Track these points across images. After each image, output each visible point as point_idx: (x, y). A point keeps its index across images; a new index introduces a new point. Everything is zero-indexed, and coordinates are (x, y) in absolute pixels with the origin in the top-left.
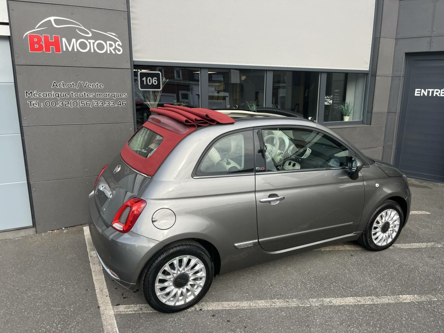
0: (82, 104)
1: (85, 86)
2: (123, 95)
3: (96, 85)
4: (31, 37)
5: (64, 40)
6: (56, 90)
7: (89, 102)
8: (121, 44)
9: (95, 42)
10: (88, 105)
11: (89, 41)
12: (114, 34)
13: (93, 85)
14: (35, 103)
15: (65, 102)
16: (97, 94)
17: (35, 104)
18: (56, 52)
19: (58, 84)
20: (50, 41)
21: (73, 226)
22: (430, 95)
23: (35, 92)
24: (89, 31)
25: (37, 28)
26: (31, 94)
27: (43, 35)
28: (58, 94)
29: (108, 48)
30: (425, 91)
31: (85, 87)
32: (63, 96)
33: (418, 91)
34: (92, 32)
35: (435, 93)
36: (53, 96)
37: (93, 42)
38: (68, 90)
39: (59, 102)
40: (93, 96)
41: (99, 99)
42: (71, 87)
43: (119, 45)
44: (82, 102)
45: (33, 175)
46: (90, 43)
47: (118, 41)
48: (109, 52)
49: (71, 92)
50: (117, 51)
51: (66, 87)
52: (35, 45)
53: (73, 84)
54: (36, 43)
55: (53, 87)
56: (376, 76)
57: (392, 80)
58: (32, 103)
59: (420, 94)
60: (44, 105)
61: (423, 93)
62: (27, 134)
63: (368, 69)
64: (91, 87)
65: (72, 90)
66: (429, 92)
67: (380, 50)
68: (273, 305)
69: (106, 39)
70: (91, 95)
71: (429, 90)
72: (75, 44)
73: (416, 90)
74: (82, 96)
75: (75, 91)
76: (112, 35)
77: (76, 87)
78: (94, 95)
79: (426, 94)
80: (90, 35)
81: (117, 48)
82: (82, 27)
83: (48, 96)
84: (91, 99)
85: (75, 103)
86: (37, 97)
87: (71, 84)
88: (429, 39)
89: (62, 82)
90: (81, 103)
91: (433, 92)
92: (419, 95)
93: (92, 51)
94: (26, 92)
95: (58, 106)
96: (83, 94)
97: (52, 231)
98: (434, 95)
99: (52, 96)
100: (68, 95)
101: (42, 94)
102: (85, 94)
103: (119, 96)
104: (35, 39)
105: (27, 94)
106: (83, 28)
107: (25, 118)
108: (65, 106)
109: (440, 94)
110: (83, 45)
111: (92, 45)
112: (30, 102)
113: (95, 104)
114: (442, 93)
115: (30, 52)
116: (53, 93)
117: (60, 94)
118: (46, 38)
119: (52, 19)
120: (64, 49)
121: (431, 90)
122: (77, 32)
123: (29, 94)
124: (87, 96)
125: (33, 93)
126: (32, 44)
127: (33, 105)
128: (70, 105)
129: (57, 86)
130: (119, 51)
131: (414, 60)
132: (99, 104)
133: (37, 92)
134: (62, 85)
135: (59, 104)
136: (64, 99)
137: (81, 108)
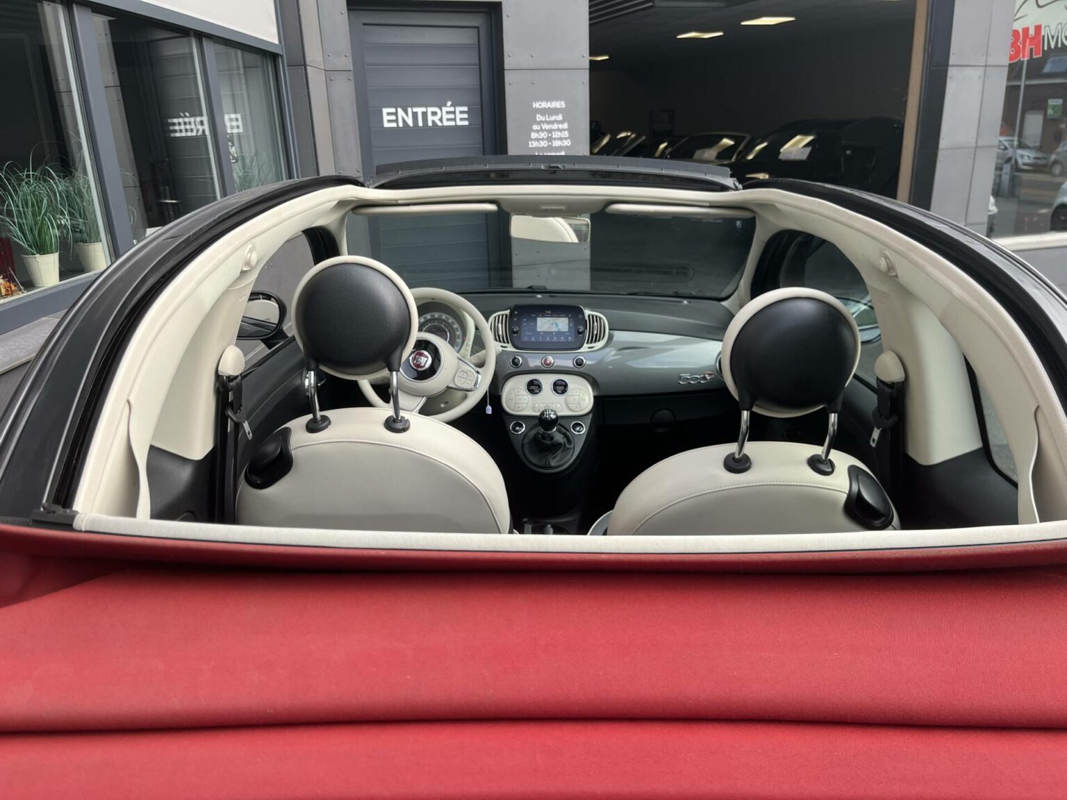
22: (421, 124)
30: (406, 113)
33: (389, 114)
35: (430, 118)
56: (305, 66)
59: (396, 121)
61: (404, 120)
63: (276, 40)
66: (415, 115)
71: (415, 110)
73: (385, 111)
79: (410, 122)
91: (425, 115)
92: (394, 125)
98: (430, 124)
109: (441, 120)
114: (445, 116)
121: (420, 110)
131: (364, 24)
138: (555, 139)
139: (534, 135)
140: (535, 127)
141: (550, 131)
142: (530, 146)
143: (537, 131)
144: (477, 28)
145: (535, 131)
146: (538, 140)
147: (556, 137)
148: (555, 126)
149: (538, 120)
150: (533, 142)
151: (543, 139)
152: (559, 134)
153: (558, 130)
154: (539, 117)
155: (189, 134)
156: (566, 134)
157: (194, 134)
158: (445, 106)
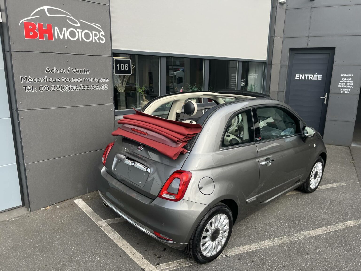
0: (71, 88)
1: (74, 71)
2: (105, 80)
3: (83, 71)
4: (27, 24)
5: (56, 28)
6: (49, 75)
7: (78, 86)
8: (104, 35)
9: (83, 31)
10: (76, 89)
11: (78, 30)
12: (98, 25)
13: (80, 71)
14: (29, 87)
15: (57, 87)
16: (84, 79)
17: (30, 89)
18: (49, 39)
19: (50, 70)
20: (43, 29)
21: (62, 201)
22: (306, 79)
23: (30, 77)
24: (77, 20)
25: (32, 16)
26: (26, 79)
27: (37, 23)
28: (51, 79)
29: (93, 38)
30: (303, 76)
31: (74, 73)
32: (55, 81)
33: (297, 76)
34: (81, 23)
35: (309, 77)
37: (81, 32)
38: (59, 76)
39: (51, 87)
40: (81, 81)
41: (86, 83)
42: (62, 72)
43: (102, 35)
44: (72, 87)
45: (27, 156)
46: (78, 32)
47: (102, 32)
48: (94, 41)
49: (62, 77)
50: (100, 40)
51: (58, 72)
52: (30, 32)
53: (64, 70)
54: (31, 30)
55: (46, 72)
56: (271, 65)
57: (281, 68)
58: (27, 88)
59: (299, 78)
60: (38, 90)
61: (301, 77)
62: (22, 118)
63: (266, 60)
65: (63, 75)
66: (305, 76)
67: (274, 46)
68: (274, 243)
69: (92, 29)
70: (79, 79)
71: (305, 75)
72: (66, 33)
73: (297, 75)
74: (72, 81)
75: (65, 76)
76: (96, 25)
77: (66, 73)
78: (81, 79)
79: (303, 78)
80: (79, 25)
81: (100, 37)
82: (71, 16)
83: (42, 81)
84: (79, 84)
85: (65, 87)
86: (31, 81)
87: (62, 70)
88: (307, 38)
89: (54, 68)
90: (70, 88)
91: (308, 76)
92: (298, 79)
93: (80, 40)
94: (22, 77)
95: (50, 90)
96: (72, 79)
97: (44, 208)
98: (309, 79)
99: (45, 81)
100: (60, 80)
101: (36, 79)
102: (74, 79)
103: (102, 81)
104: (30, 26)
105: (22, 79)
106: (73, 18)
107: (20, 103)
108: (57, 90)
109: (313, 78)
110: (73, 34)
111: (80, 34)
112: (25, 87)
113: (82, 88)
114: (314, 77)
115: (25, 38)
116: (46, 78)
117: (53, 79)
118: (40, 26)
119: (46, 8)
120: (57, 37)
121: (307, 75)
122: (67, 21)
123: (24, 79)
124: (75, 81)
125: (28, 78)
126: (27, 31)
127: (28, 90)
128: (61, 90)
129: (49, 71)
130: (102, 40)
131: (295, 54)
132: (86, 87)
133: (32, 77)
134: (54, 71)
135: (52, 88)
136: (56, 84)
137: (70, 91)
138: (348, 85)
139: (340, 84)
140: (341, 81)
141: (346, 83)
142: (338, 87)
143: (342, 83)
144: (329, 53)
145: (341, 83)
146: (341, 85)
147: (348, 84)
148: (348, 82)
149: (342, 79)
150: (340, 86)
151: (343, 85)
152: (350, 84)
153: (349, 83)
154: (343, 79)
155: (252, 78)
156: (352, 84)
157: (253, 78)
158: (315, 74)
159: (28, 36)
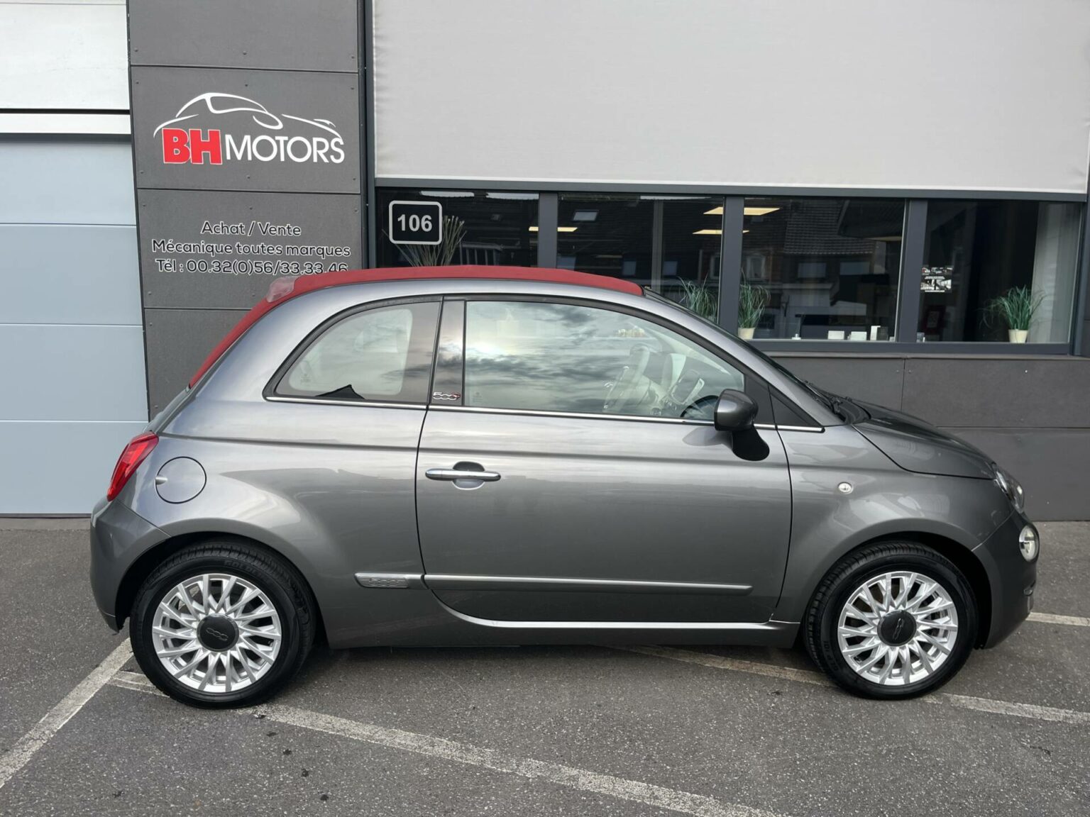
0: (256, 269)
1: (264, 231)
2: (341, 251)
3: (286, 229)
4: (168, 133)
5: (229, 138)
6: (209, 239)
7: (271, 264)
8: (342, 143)
9: (290, 139)
10: (268, 270)
11: (277, 138)
12: (328, 122)
13: (279, 229)
14: (168, 262)
15: (224, 263)
16: (288, 248)
17: (169, 266)
18: (212, 162)
19: (212, 227)
20: (202, 140)
23: (170, 241)
24: (277, 117)
25: (179, 117)
26: (162, 245)
27: (190, 130)
28: (212, 246)
29: (314, 151)
31: (264, 233)
34: (284, 120)
36: (202, 249)
37: (285, 141)
38: (230, 239)
39: (212, 264)
40: (280, 252)
41: (291, 259)
42: (237, 232)
43: (337, 144)
44: (257, 265)
46: (278, 142)
47: (337, 137)
48: (315, 160)
49: (237, 243)
50: (332, 157)
51: (228, 232)
52: (175, 149)
53: (241, 227)
54: (177, 145)
55: (203, 232)
58: (163, 263)
60: (184, 268)
62: (152, 323)
63: (1084, 191)
64: (277, 233)
65: (239, 238)
69: (311, 132)
70: (275, 248)
72: (250, 145)
74: (258, 252)
75: (244, 240)
76: (323, 124)
77: (247, 233)
78: (281, 249)
80: (280, 126)
81: (332, 150)
82: (262, 109)
83: (194, 251)
84: (274, 258)
85: (243, 266)
86: (172, 251)
87: (237, 228)
89: (221, 222)
90: (254, 267)
93: (282, 159)
94: (155, 242)
95: (211, 270)
96: (260, 248)
99: (199, 251)
100: (231, 249)
101: (183, 245)
102: (263, 247)
103: (332, 253)
104: (174, 138)
105: (156, 245)
106: (267, 113)
107: (150, 292)
108: (224, 271)
110: (265, 148)
111: (282, 147)
112: (161, 261)
113: (281, 268)
115: (164, 163)
116: (203, 244)
117: (216, 246)
118: (195, 135)
119: (207, 97)
120: (229, 157)
122: (255, 121)
123: (159, 246)
124: (266, 252)
125: (166, 244)
126: (170, 146)
127: (165, 267)
128: (233, 270)
129: (210, 230)
130: (337, 156)
132: (291, 268)
133: (174, 242)
134: (219, 229)
135: (213, 266)
136: (222, 258)
137: (254, 276)
159: (170, 157)
